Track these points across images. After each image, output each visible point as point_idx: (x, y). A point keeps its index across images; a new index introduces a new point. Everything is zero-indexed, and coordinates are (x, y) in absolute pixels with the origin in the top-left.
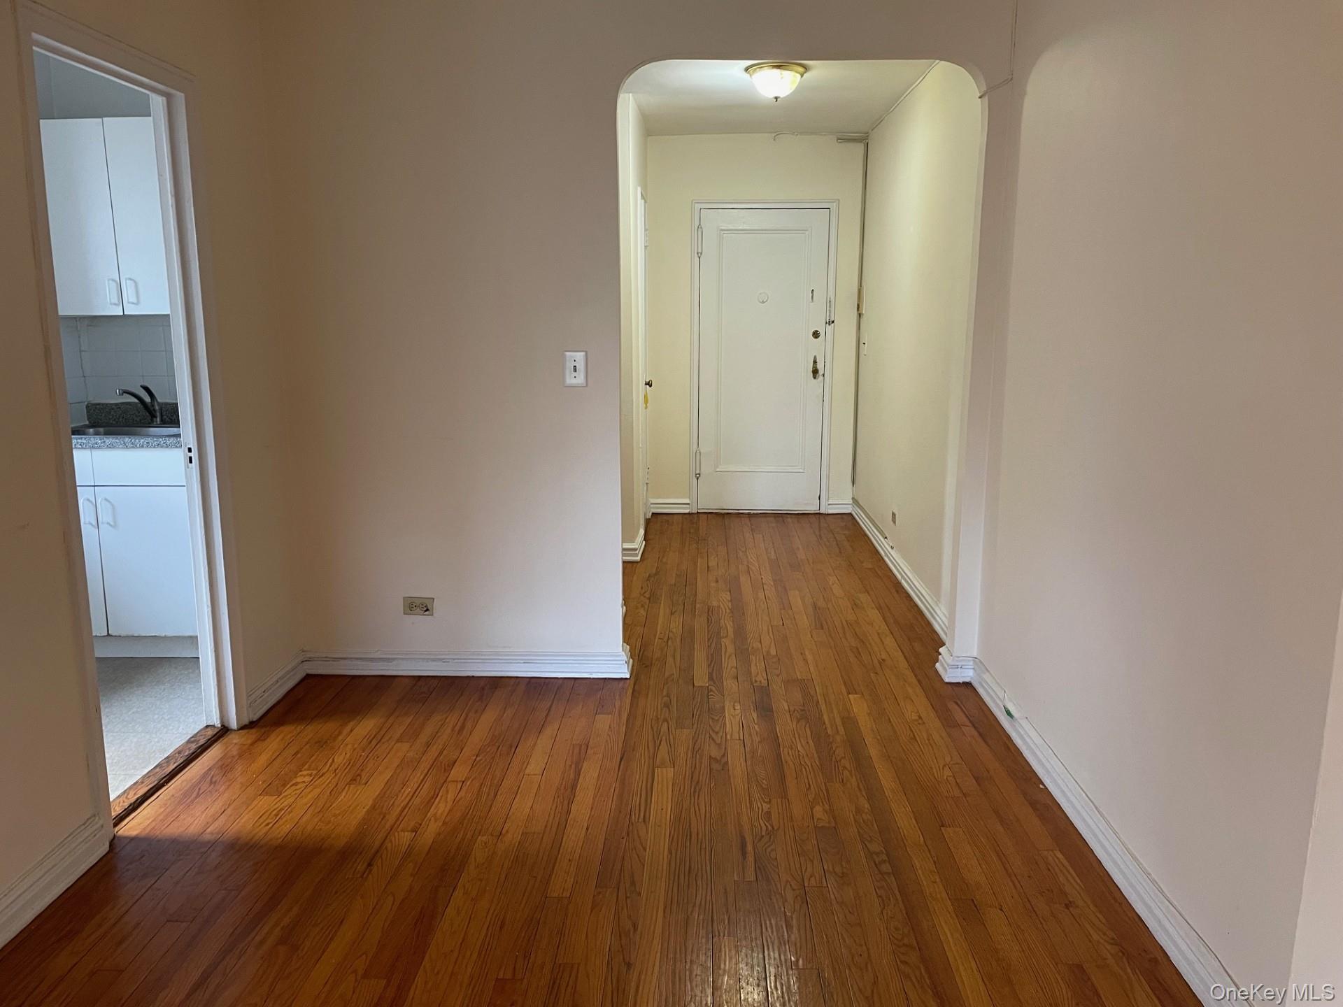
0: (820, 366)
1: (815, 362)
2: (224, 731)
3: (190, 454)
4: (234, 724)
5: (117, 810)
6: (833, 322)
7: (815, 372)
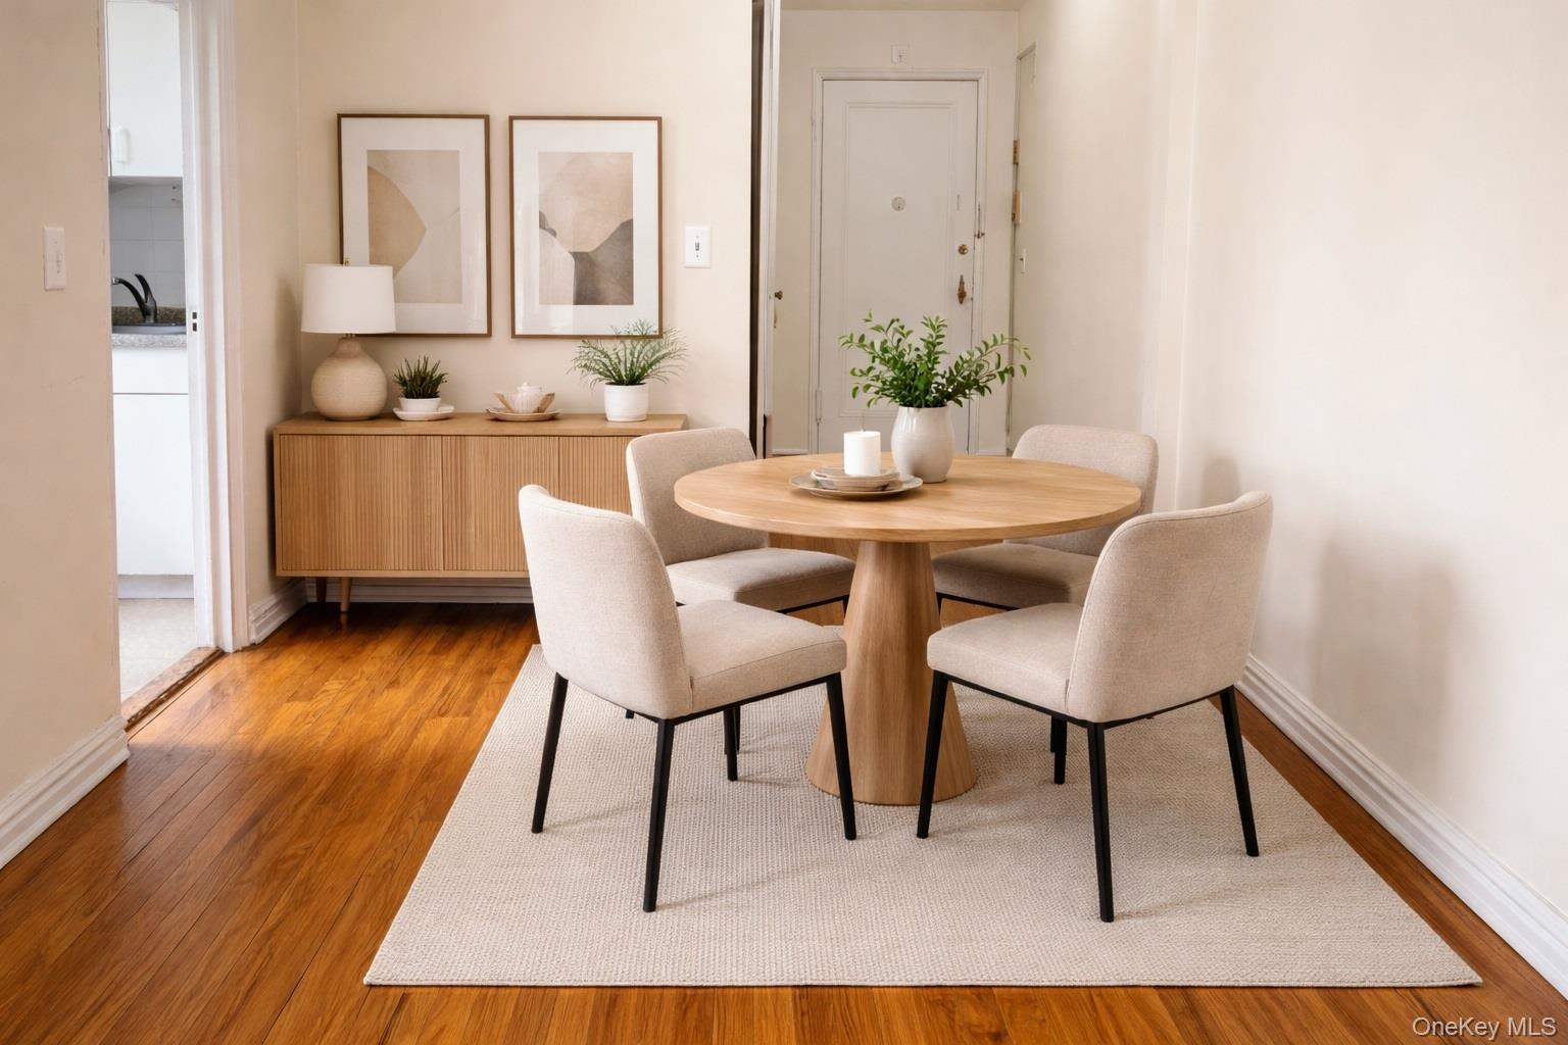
0: (967, 288)
1: (962, 283)
2: (218, 655)
3: (195, 321)
4: (229, 647)
5: (130, 711)
6: (983, 234)
7: (962, 296)
